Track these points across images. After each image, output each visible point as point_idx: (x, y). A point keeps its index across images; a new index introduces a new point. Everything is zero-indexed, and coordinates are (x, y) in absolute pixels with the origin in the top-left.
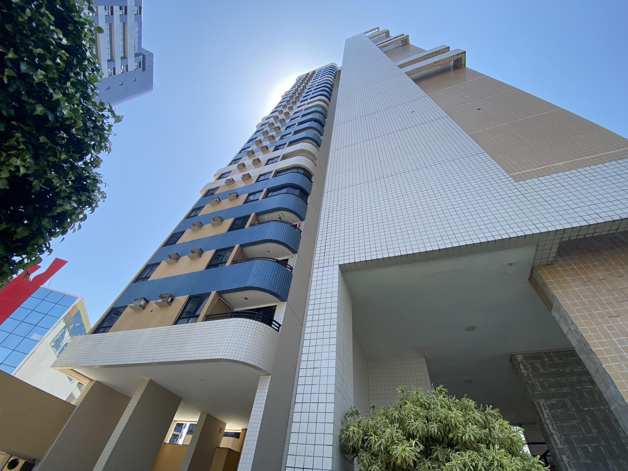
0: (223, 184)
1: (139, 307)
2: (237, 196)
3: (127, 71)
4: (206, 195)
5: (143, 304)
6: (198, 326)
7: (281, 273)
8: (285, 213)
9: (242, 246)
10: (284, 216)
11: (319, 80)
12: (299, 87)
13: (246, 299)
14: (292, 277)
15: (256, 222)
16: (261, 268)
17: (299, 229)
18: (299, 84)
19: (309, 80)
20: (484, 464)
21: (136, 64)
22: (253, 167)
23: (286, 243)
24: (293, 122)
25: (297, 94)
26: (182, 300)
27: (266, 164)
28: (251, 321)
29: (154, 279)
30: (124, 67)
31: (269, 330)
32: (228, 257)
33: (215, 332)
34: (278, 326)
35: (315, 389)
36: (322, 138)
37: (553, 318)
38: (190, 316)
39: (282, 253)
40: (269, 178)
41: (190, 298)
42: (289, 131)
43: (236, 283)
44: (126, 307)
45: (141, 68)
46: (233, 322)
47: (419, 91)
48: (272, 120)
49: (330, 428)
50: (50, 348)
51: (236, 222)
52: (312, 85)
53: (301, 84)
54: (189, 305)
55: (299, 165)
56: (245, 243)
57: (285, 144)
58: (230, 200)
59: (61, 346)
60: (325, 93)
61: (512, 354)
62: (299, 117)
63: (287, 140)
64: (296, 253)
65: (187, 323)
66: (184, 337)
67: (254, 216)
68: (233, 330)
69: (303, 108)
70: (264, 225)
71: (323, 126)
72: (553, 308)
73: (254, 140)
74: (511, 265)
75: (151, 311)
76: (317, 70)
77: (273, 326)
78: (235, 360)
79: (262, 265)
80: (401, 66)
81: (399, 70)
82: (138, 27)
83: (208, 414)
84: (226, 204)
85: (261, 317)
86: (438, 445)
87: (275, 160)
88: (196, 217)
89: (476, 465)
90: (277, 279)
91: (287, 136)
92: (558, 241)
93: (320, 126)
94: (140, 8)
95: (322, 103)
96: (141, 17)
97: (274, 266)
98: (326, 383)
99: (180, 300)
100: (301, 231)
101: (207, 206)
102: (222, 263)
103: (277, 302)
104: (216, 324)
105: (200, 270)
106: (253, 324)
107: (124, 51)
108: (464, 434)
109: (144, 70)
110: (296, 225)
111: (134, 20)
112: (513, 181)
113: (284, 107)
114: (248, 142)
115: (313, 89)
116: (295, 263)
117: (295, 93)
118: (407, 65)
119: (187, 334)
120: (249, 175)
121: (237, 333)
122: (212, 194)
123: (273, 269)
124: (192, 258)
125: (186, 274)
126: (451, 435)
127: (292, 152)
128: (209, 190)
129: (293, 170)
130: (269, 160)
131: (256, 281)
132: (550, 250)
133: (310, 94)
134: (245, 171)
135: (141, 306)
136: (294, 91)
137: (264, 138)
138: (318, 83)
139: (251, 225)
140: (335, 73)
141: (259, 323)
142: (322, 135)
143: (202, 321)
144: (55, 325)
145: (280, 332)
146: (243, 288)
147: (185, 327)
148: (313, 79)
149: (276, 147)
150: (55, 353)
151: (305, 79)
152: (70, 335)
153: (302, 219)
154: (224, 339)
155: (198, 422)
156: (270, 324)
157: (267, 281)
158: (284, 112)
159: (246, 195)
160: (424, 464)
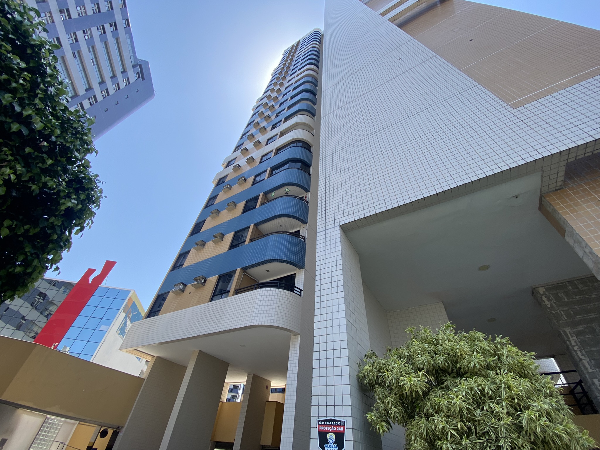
0: (231, 171)
1: (179, 291)
2: (245, 180)
3: (129, 83)
4: (218, 184)
5: (182, 288)
6: (230, 300)
7: (295, 243)
8: (290, 187)
9: (256, 225)
10: (289, 190)
11: (305, 49)
12: (286, 61)
13: (268, 271)
14: (306, 246)
15: (266, 201)
16: (276, 242)
17: (306, 201)
18: (286, 59)
19: (295, 52)
20: (491, 387)
21: (135, 75)
22: (255, 149)
23: (295, 215)
24: (286, 97)
25: (285, 68)
26: (213, 280)
27: (267, 144)
28: (274, 289)
29: (188, 265)
30: (126, 81)
31: (292, 296)
32: (246, 237)
33: (245, 303)
34: (300, 291)
35: (330, 338)
36: (315, 107)
37: (568, 243)
38: (223, 292)
39: (293, 225)
40: (271, 158)
41: (220, 277)
42: (283, 107)
43: (256, 259)
44: (169, 292)
45: (141, 78)
46: (259, 292)
47: (404, 35)
48: (265, 100)
49: (346, 370)
50: (117, 335)
51: (249, 204)
52: (299, 56)
53: (288, 57)
54: (220, 283)
55: (297, 138)
56: (259, 221)
57: (281, 121)
58: (240, 185)
59: (126, 333)
60: (313, 61)
61: (534, 287)
62: (290, 91)
63: (282, 117)
64: (307, 223)
65: (221, 299)
66: (220, 311)
67: (263, 196)
68: (260, 299)
69: (293, 81)
70: (272, 202)
71: (315, 95)
72: (566, 234)
73: (252, 124)
74: (517, 197)
75: (190, 293)
76: (301, 39)
77: (295, 291)
78: (266, 324)
79: (276, 239)
80: (383, 14)
81: (381, 19)
82: (129, 39)
83: (253, 374)
84: (237, 189)
85: (284, 285)
86: (448, 375)
87: (274, 139)
88: (213, 205)
89: (483, 389)
90: (292, 249)
91: (282, 113)
92: (564, 163)
93: (312, 95)
94: (128, 20)
95: (310, 72)
96: (130, 28)
97: (287, 238)
98: (339, 332)
99: (211, 280)
100: (308, 202)
101: (221, 194)
102: (242, 243)
103: (296, 270)
104: (245, 296)
105: (225, 252)
106: (277, 292)
107: (123, 66)
108: (470, 363)
109: (143, 79)
110: (303, 197)
111: (124, 33)
112: (510, 109)
113: (275, 84)
114: (247, 126)
115: (300, 60)
116: (307, 233)
117: (283, 68)
118: (389, 11)
119: (222, 308)
120: (253, 157)
121: (264, 302)
122: (223, 182)
123: (287, 241)
124: (215, 243)
125: (213, 257)
126: (458, 365)
127: (289, 127)
128: (220, 179)
129: (292, 145)
130: (268, 140)
131: (274, 254)
132: (556, 175)
133: (298, 66)
134: (249, 155)
135: (180, 290)
136: (282, 66)
137: (261, 119)
138: (304, 53)
139: (262, 204)
140: (319, 38)
141: (282, 290)
142: (315, 104)
143: (233, 295)
144: (117, 316)
145: (302, 296)
146: (263, 261)
147: (219, 303)
148: (298, 50)
149: (273, 126)
150: (122, 339)
151: (291, 51)
152: (131, 322)
153: (307, 191)
154: (253, 308)
155: (247, 382)
156: (292, 291)
157: (283, 253)
158: (275, 90)
159: (253, 177)
160: (436, 393)
